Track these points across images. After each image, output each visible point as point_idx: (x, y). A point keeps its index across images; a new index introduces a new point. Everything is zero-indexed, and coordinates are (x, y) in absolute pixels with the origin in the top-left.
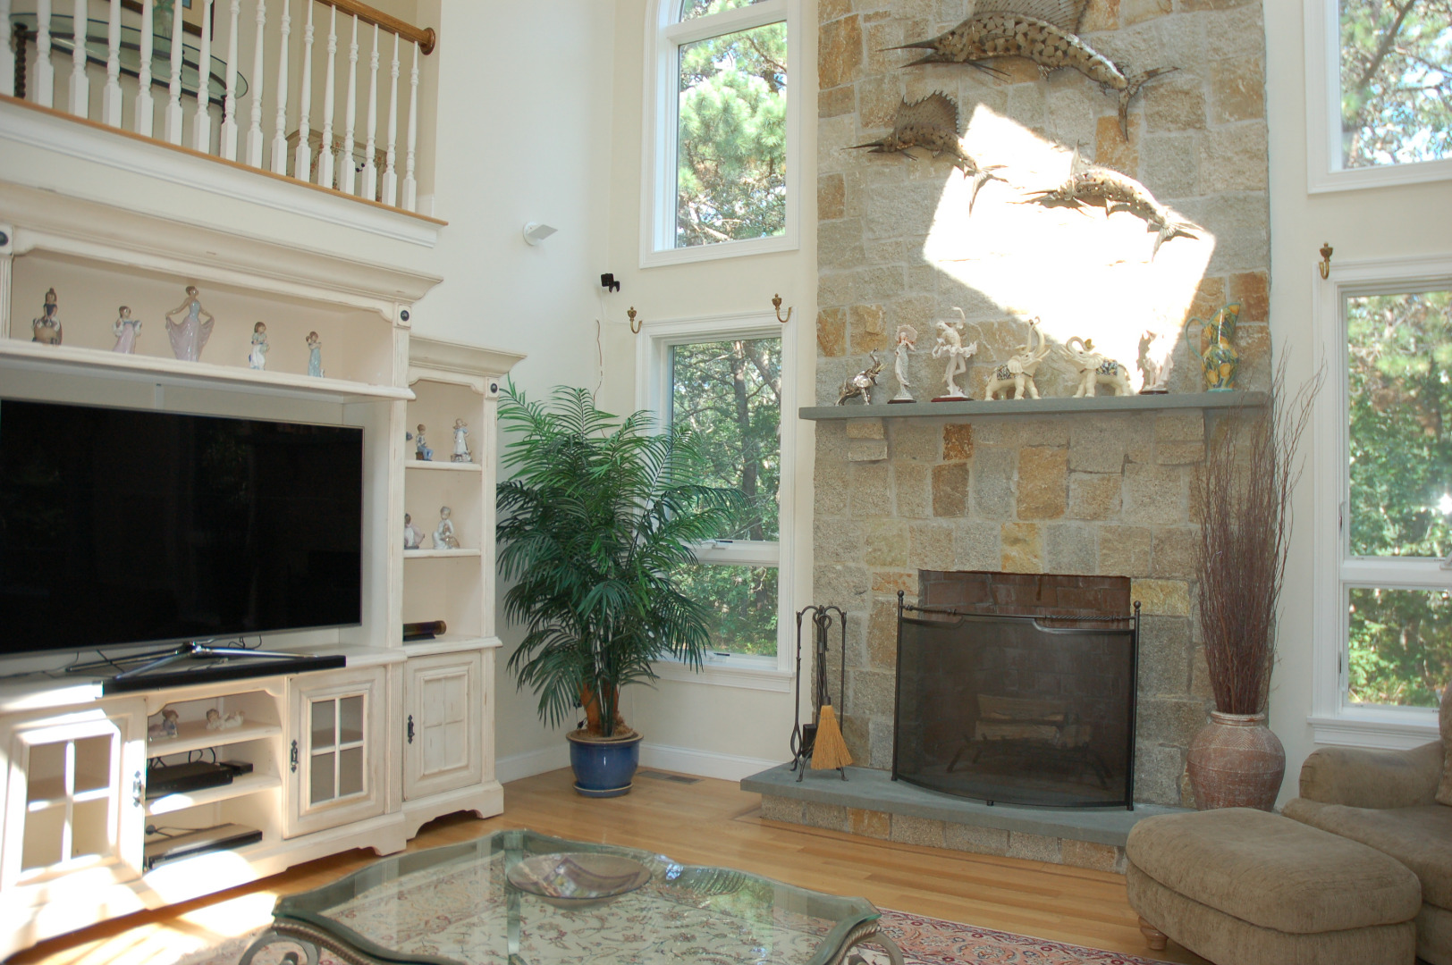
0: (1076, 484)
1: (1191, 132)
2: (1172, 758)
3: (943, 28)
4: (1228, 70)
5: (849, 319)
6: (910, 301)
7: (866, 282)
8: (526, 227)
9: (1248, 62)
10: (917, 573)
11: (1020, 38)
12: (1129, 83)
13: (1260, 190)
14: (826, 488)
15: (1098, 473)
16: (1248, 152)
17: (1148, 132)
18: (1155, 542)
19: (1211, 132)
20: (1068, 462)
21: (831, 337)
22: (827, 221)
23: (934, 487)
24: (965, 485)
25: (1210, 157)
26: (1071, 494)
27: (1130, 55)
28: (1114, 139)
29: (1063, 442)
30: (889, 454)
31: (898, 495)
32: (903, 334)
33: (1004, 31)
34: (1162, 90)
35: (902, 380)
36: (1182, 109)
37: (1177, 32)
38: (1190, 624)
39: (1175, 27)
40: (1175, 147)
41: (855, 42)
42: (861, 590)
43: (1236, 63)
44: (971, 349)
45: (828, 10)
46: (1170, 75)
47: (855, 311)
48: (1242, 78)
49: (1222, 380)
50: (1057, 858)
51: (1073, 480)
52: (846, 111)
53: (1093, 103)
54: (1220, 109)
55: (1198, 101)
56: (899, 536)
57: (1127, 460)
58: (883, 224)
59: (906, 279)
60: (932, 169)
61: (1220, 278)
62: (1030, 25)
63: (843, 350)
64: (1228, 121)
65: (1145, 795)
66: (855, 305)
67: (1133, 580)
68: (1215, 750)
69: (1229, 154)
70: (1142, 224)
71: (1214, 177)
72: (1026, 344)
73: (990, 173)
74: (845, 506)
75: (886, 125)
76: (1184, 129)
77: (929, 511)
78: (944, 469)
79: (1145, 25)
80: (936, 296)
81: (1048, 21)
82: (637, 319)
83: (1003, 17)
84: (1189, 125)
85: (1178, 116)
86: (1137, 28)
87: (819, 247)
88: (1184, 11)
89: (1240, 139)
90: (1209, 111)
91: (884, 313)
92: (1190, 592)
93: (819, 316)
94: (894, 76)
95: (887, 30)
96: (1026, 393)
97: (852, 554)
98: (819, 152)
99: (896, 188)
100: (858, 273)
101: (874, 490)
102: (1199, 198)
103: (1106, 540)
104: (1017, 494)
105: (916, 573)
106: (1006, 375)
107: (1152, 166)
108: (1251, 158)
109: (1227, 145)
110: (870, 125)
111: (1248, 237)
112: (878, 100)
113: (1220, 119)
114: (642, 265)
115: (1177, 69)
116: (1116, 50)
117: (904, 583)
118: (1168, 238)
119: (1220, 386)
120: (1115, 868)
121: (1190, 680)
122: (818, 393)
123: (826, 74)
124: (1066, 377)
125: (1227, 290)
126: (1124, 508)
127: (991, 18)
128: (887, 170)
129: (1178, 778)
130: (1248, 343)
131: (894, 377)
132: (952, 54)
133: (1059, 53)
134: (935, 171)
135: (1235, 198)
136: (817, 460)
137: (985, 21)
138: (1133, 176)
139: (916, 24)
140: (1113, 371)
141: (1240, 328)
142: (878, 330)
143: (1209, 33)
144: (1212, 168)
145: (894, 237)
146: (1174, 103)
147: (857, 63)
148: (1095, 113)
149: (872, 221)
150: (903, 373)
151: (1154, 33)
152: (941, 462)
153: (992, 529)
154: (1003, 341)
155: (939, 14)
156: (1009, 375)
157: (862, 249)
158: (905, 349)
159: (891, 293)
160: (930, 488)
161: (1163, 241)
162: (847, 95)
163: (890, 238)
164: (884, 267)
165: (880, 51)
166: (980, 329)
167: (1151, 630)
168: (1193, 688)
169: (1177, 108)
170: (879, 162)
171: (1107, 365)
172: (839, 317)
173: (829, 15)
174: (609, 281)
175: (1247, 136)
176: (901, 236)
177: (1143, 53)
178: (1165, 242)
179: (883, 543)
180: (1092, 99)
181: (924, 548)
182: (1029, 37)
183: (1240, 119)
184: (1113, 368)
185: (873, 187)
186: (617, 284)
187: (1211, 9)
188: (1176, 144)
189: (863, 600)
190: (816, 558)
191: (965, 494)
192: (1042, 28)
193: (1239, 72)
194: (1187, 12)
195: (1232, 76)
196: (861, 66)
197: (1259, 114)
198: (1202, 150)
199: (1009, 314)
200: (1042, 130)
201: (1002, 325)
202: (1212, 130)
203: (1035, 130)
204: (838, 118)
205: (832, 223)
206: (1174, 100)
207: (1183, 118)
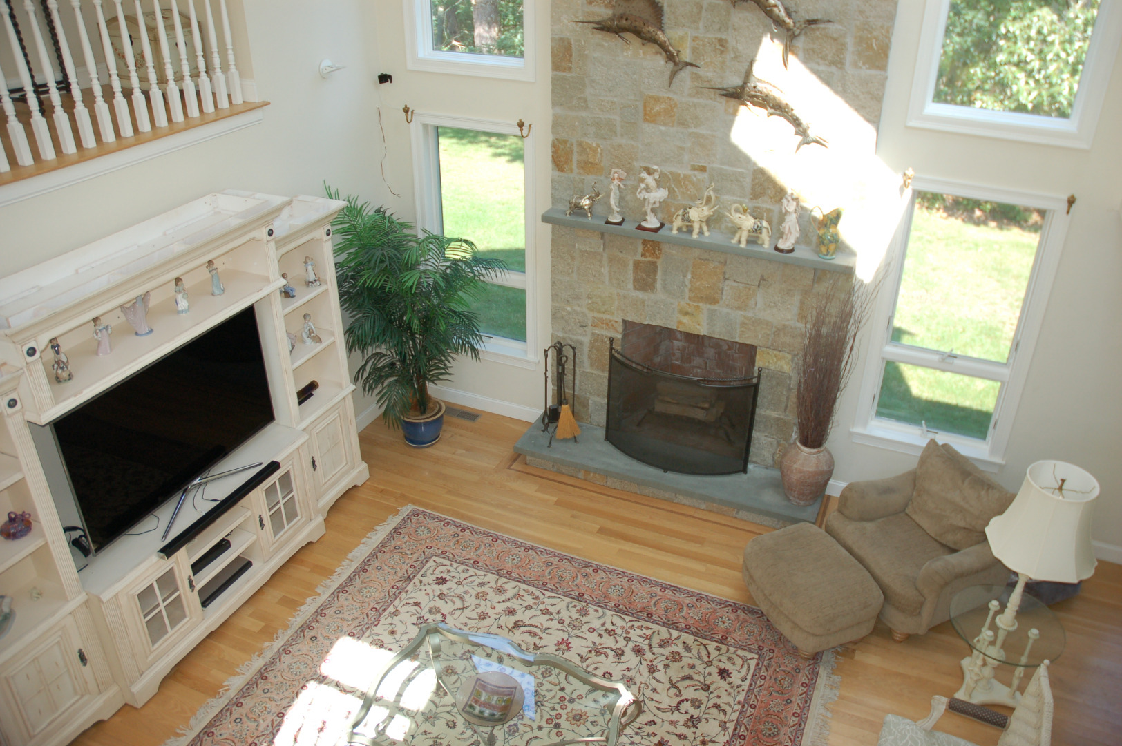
0: (730, 288)
1: (833, 69)
2: (771, 444)
4: (867, 30)
5: (575, 148)
6: (620, 146)
7: (588, 124)
9: (882, 27)
10: (621, 321)
12: (795, 27)
14: (559, 258)
15: (743, 283)
16: (871, 94)
18: (774, 329)
19: (847, 73)
20: (724, 273)
21: (562, 159)
22: (558, 73)
23: (634, 272)
24: (655, 275)
25: (845, 91)
26: (724, 293)
29: (722, 260)
30: (604, 249)
31: (610, 272)
32: (616, 175)
34: (818, 33)
35: (616, 209)
36: (830, 50)
38: (790, 378)
40: (821, 78)
42: (584, 325)
43: (874, 26)
47: (580, 144)
48: (876, 39)
49: (828, 251)
50: (703, 506)
51: (726, 284)
54: (856, 58)
55: (842, 48)
56: (610, 297)
57: (763, 279)
58: (602, 85)
59: (618, 129)
60: (641, 51)
63: (571, 170)
64: (861, 68)
65: (754, 459)
66: (580, 140)
67: (758, 348)
68: (796, 469)
70: (791, 128)
72: (703, 200)
74: (573, 272)
75: (606, 6)
76: (830, 66)
77: (630, 286)
78: (641, 263)
80: (640, 146)
82: (410, 113)
85: (827, 55)
87: (553, 91)
89: (867, 84)
90: (849, 57)
91: (601, 150)
92: (792, 360)
93: (553, 142)
96: (701, 233)
97: (578, 302)
98: (552, 17)
99: (613, 60)
100: (582, 116)
101: (592, 267)
103: (744, 323)
104: (689, 286)
106: (686, 219)
108: (872, 99)
109: (858, 84)
110: (593, 4)
113: (855, 65)
114: (409, 69)
115: (830, 20)
117: (612, 325)
118: (808, 143)
119: (827, 255)
120: (735, 515)
121: (786, 406)
122: (552, 197)
126: (757, 306)
128: (606, 44)
129: (774, 454)
134: (643, 53)
136: (553, 240)
140: (760, 230)
142: (597, 161)
145: (610, 96)
146: (825, 45)
149: (593, 81)
150: (615, 203)
152: (639, 257)
153: (672, 304)
154: (686, 188)
156: (689, 221)
157: (585, 101)
158: (617, 187)
159: (607, 137)
160: (631, 272)
161: (804, 144)
163: (607, 96)
164: (602, 117)
166: (670, 176)
167: (767, 376)
168: (788, 410)
169: (826, 49)
170: (600, 36)
171: (756, 227)
172: (568, 146)
174: (385, 79)
175: (872, 82)
176: (615, 96)
178: (806, 145)
179: (599, 299)
180: (766, 26)
181: (627, 307)
183: (869, 69)
185: (595, 55)
186: (390, 78)
188: (822, 75)
189: (585, 331)
190: (553, 300)
191: (655, 280)
193: (875, 33)
195: (869, 36)
197: (883, 68)
198: (839, 84)
199: (692, 170)
200: (726, 41)
201: (686, 177)
202: (849, 72)
203: (720, 40)
205: (563, 76)
206: (825, 42)
207: (829, 57)
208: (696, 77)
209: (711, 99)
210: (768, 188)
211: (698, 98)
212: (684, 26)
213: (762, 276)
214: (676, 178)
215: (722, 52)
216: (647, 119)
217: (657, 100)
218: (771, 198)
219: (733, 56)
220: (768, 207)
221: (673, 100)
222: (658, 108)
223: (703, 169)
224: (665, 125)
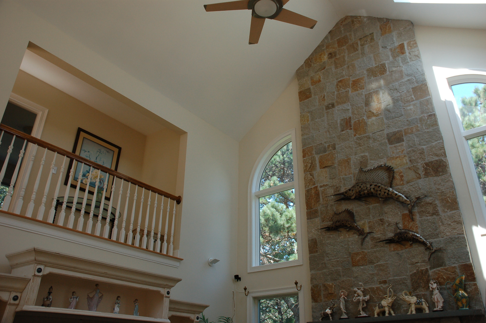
1: (435, 216)
3: (346, 188)
4: (443, 195)
5: (322, 288)
6: (343, 281)
7: (327, 275)
8: (209, 260)
9: (450, 192)
11: (372, 190)
12: (411, 202)
13: (463, 234)
16: (456, 222)
17: (420, 217)
19: (442, 216)
21: (316, 295)
22: (312, 254)
25: (443, 224)
27: (410, 193)
28: (409, 221)
32: (342, 293)
33: (367, 188)
34: (422, 203)
35: (343, 310)
36: (430, 209)
37: (424, 184)
39: (423, 183)
40: (430, 222)
41: (317, 194)
43: (446, 193)
44: (368, 297)
45: (308, 185)
46: (424, 198)
47: (324, 286)
48: (449, 197)
52: (316, 217)
53: (399, 209)
54: (443, 208)
55: (435, 206)
58: (331, 254)
59: (341, 273)
60: (347, 235)
61: (455, 266)
62: (375, 186)
63: (321, 300)
64: (447, 212)
66: (324, 283)
69: (449, 223)
70: (422, 248)
71: (446, 231)
72: (387, 295)
75: (330, 221)
76: (432, 216)
79: (413, 183)
80: (353, 279)
81: (381, 184)
82: (247, 291)
83: (366, 184)
84: (433, 214)
85: (429, 211)
86: (411, 184)
87: (310, 264)
88: (425, 178)
89: (452, 217)
90: (440, 209)
91: (335, 286)
93: (312, 288)
94: (331, 205)
95: (328, 190)
96: (390, 313)
98: (308, 231)
99: (335, 242)
100: (324, 272)
102: (441, 239)
106: (380, 306)
107: (423, 229)
108: (457, 224)
109: (448, 220)
110: (325, 221)
111: (462, 251)
112: (326, 213)
113: (444, 211)
114: (248, 272)
115: (426, 196)
116: (405, 191)
118: (433, 253)
119: (463, 307)
122: (313, 316)
123: (309, 205)
124: (403, 306)
125: (458, 271)
127: (362, 184)
128: (332, 236)
130: (471, 290)
131: (340, 309)
132: (350, 196)
133: (386, 194)
134: (348, 235)
135: (455, 238)
137: (360, 185)
139: (337, 187)
140: (421, 303)
141: (466, 284)
142: (333, 292)
143: (435, 184)
144: (444, 228)
145: (336, 258)
146: (427, 207)
147: (319, 201)
148: (400, 212)
149: (328, 254)
151: (417, 185)
154: (379, 294)
155: (344, 184)
157: (325, 263)
158: (343, 299)
159: (337, 278)
161: (431, 254)
162: (316, 212)
163: (334, 259)
164: (333, 269)
165: (326, 197)
166: (369, 290)
169: (428, 209)
170: (329, 234)
171: (418, 302)
172: (319, 288)
173: (308, 186)
174: (237, 278)
175: (454, 216)
176: (338, 258)
177: (414, 192)
182: (375, 190)
183: (451, 211)
184: (421, 302)
185: (327, 242)
186: (240, 279)
187: (434, 176)
188: (430, 221)
192: (379, 187)
193: (448, 195)
194: (427, 178)
195: (445, 197)
197: (457, 208)
198: (440, 222)
199: (379, 284)
200: (383, 219)
201: (377, 288)
203: (381, 220)
204: (314, 220)
205: (314, 255)
206: (427, 206)
207: (431, 212)
208: (373, 239)
209: (382, 247)
210: (420, 283)
211: (376, 248)
212: (364, 218)
214: (372, 289)
215: (382, 224)
216: (353, 265)
217: (357, 254)
218: (424, 288)
219: (387, 224)
220: (423, 293)
221: (365, 252)
222: (358, 258)
223: (385, 282)
224: (362, 265)
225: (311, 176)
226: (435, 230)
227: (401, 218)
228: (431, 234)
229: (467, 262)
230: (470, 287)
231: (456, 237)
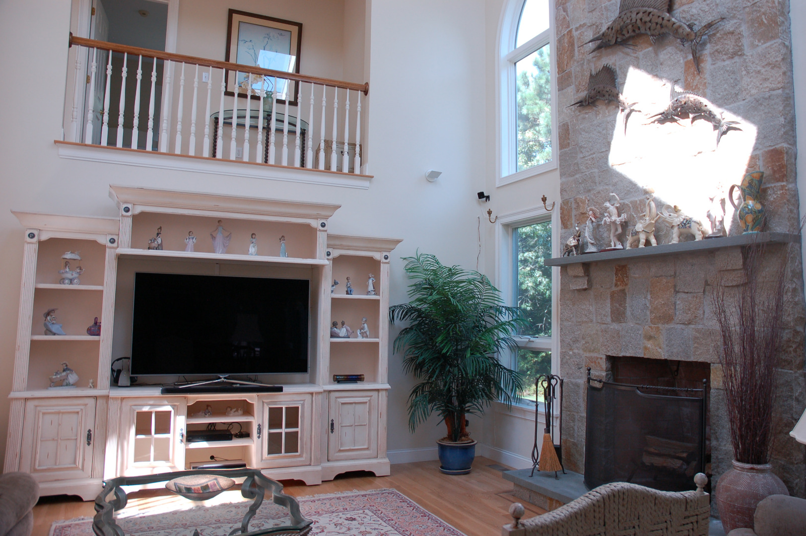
0: (681, 301)
1: (736, 59)
4: (756, 11)
5: (573, 206)
6: (599, 192)
7: (580, 183)
8: (427, 172)
9: (767, 2)
11: (639, 22)
12: (696, 35)
13: (779, 89)
14: (565, 306)
15: (691, 293)
16: (771, 64)
17: (712, 64)
19: (747, 56)
20: (675, 286)
21: (566, 218)
22: (563, 150)
23: (611, 304)
24: (625, 303)
25: (748, 73)
26: (677, 307)
27: (700, 17)
28: (694, 74)
29: (673, 273)
30: (589, 285)
31: (596, 309)
32: (591, 212)
33: (631, 20)
34: (718, 35)
35: (589, 239)
36: (730, 45)
40: (727, 71)
41: (572, 44)
42: (580, 366)
43: (760, 5)
45: (560, 29)
47: (576, 201)
48: (764, 14)
49: (748, 226)
51: (678, 297)
52: (569, 85)
53: (682, 53)
54: (752, 39)
55: (739, 37)
56: (597, 334)
57: (707, 284)
58: (586, 148)
59: (597, 179)
60: (607, 111)
61: (756, 155)
62: (643, 13)
64: (757, 45)
66: (575, 197)
67: (712, 365)
69: (759, 68)
70: (710, 125)
71: (750, 86)
73: (632, 108)
74: (573, 316)
76: (732, 58)
77: (609, 319)
78: (615, 293)
80: (611, 187)
81: (653, 8)
83: (632, 12)
84: (735, 54)
85: (728, 50)
87: (560, 166)
89: (764, 57)
90: (746, 42)
91: (588, 201)
93: (562, 205)
94: (588, 59)
95: (585, 33)
97: (577, 345)
98: (559, 111)
99: (591, 125)
100: (576, 178)
101: (585, 306)
102: (742, 103)
103: (696, 338)
104: (650, 308)
105: (604, 357)
106: (635, 233)
107: (715, 87)
108: (772, 68)
109: (757, 62)
110: (579, 91)
111: (772, 124)
112: (582, 76)
113: (753, 46)
114: (497, 186)
116: (693, 16)
117: (599, 363)
118: (724, 133)
119: (747, 230)
123: (560, 65)
125: (760, 162)
126: (706, 315)
127: (626, 14)
128: (587, 116)
130: (774, 198)
132: (609, 41)
133: (658, 26)
134: (609, 112)
135: (763, 98)
136: (561, 290)
137: (623, 16)
138: (704, 96)
139: (597, 26)
140: (688, 225)
141: (769, 188)
144: (749, 80)
145: (591, 154)
146: (726, 42)
147: (573, 56)
148: (683, 59)
149: (581, 147)
150: (589, 236)
152: (614, 289)
153: (638, 330)
155: (607, 18)
156: (637, 233)
157: (578, 164)
158: (590, 222)
159: (591, 188)
160: (609, 305)
161: (721, 135)
162: (569, 76)
163: (589, 155)
164: (587, 173)
165: (582, 45)
166: (631, 205)
169: (727, 44)
170: (583, 111)
171: (685, 222)
172: (569, 205)
173: (561, 32)
174: (482, 195)
175: (769, 53)
176: (594, 153)
177: (707, 13)
178: (724, 136)
179: (589, 338)
180: (682, 50)
181: (608, 341)
182: (643, 21)
183: (765, 43)
185: (581, 127)
186: (488, 197)
188: (728, 69)
189: (581, 373)
190: (561, 348)
191: (625, 308)
192: (650, 13)
193: (763, 10)
195: (758, 15)
196: (575, 58)
197: (777, 35)
198: (743, 69)
202: (748, 54)
204: (566, 90)
205: (565, 151)
206: (725, 39)
207: (731, 51)
213: (706, 282)
225: (564, 11)
226: (734, 87)
227: (683, 69)
228: (727, 95)
229: (777, 144)
230: (774, 193)
231: (767, 95)
